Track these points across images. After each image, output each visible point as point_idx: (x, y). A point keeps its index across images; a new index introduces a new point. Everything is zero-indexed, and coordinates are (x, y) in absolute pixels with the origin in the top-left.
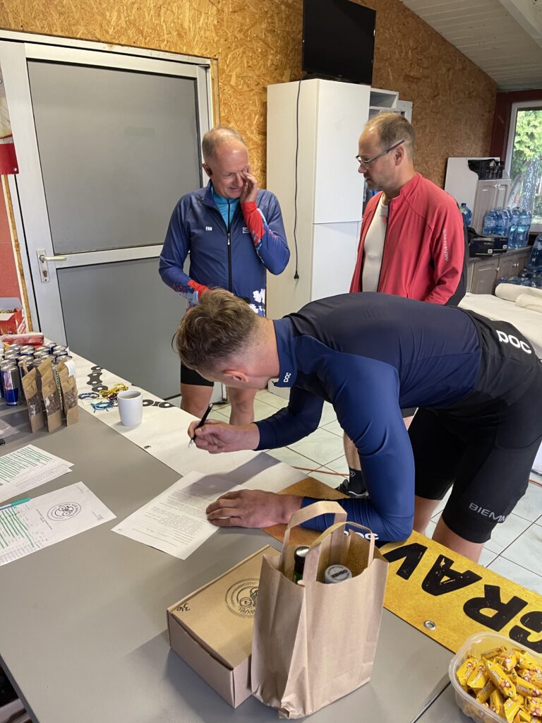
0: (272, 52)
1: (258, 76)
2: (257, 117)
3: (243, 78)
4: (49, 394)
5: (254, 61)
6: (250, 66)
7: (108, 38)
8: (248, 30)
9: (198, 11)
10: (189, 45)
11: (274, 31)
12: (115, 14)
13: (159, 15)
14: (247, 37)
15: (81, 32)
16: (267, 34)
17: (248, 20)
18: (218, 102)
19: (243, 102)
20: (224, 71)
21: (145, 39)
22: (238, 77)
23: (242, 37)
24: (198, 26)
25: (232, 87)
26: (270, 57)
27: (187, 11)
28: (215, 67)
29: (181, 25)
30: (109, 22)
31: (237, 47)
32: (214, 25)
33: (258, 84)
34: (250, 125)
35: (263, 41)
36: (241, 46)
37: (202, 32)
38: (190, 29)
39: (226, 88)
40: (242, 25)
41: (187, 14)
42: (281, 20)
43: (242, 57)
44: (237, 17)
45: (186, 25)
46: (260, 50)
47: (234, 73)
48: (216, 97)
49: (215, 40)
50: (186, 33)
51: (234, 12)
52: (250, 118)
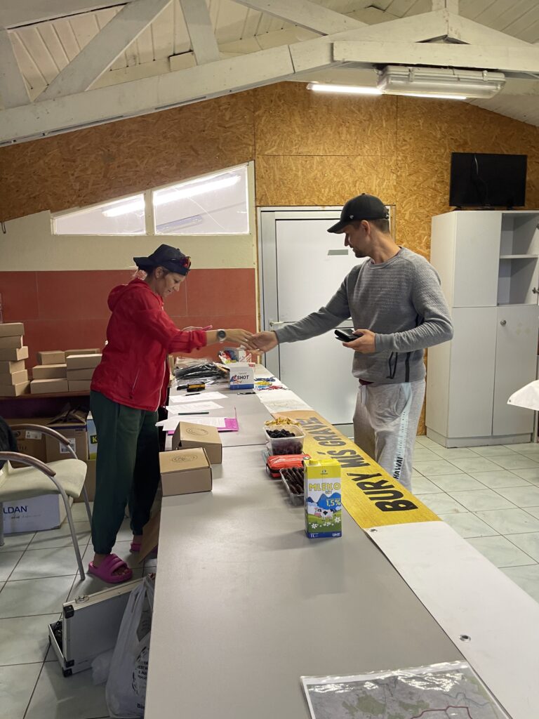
0: (440, 194)
1: (428, 211)
2: (426, 237)
3: (414, 214)
5: (425, 203)
6: (421, 206)
7: (322, 203)
8: (420, 184)
9: (382, 179)
11: (443, 181)
12: (327, 190)
13: (355, 186)
14: (420, 188)
15: (307, 202)
17: (421, 178)
18: (395, 230)
20: (400, 212)
22: (411, 214)
23: (415, 188)
25: (406, 220)
26: (439, 198)
28: (394, 210)
29: (370, 189)
30: (323, 194)
31: (411, 196)
34: (420, 243)
35: (434, 189)
36: (415, 194)
38: (376, 190)
39: (401, 221)
40: (416, 182)
41: (374, 183)
42: (448, 174)
43: (415, 201)
44: (412, 178)
45: (373, 189)
46: (430, 195)
47: (408, 212)
51: (410, 175)
52: (420, 238)
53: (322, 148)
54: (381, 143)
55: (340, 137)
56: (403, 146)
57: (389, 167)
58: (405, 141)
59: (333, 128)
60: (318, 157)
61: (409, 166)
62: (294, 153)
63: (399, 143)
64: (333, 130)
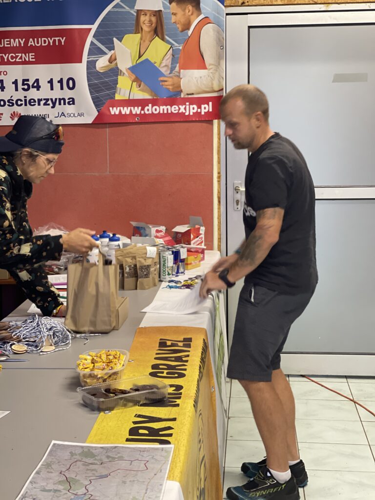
4: (130, 264)
7: (324, 1)
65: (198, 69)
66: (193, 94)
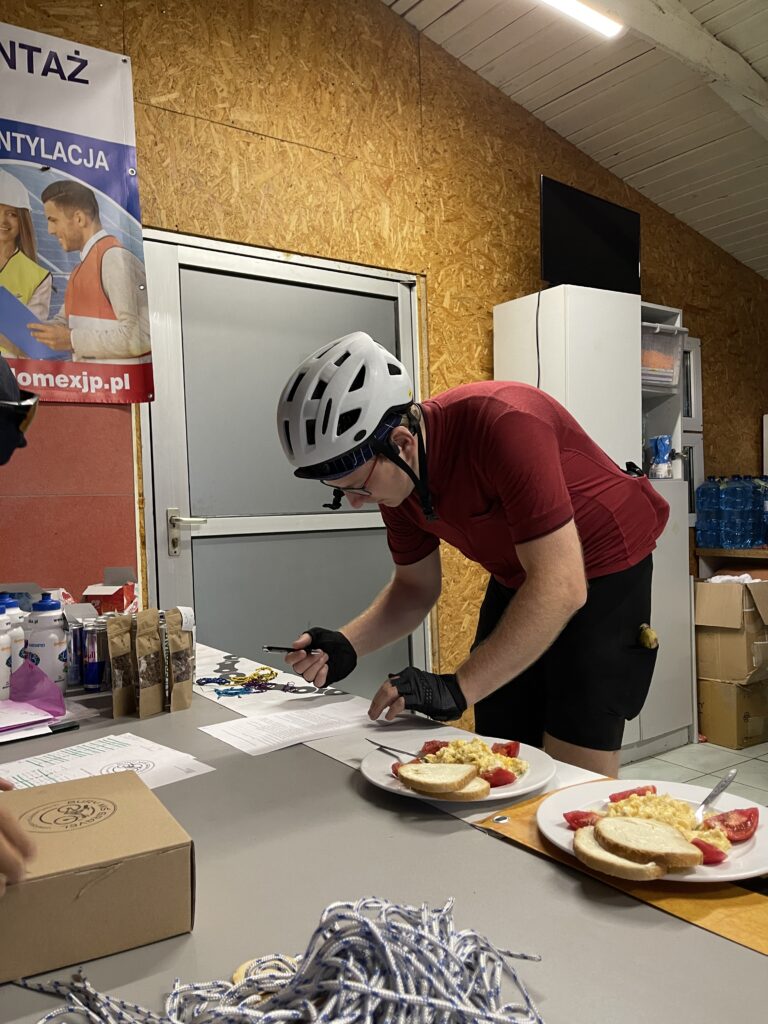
0: (498, 270)
1: (481, 298)
2: (479, 348)
3: (460, 299)
4: (148, 652)
5: (476, 281)
6: (468, 286)
7: (284, 246)
8: (466, 243)
9: (401, 218)
10: (388, 257)
11: (501, 245)
12: (295, 218)
13: (351, 222)
14: (465, 251)
15: (251, 236)
16: (491, 248)
17: (465, 231)
18: (427, 327)
19: (461, 329)
20: (434, 290)
21: (333, 248)
22: (452, 297)
23: (459, 250)
24: (400, 237)
25: (445, 309)
26: (497, 276)
27: (387, 217)
28: (423, 286)
29: (379, 234)
30: (287, 226)
31: (451, 262)
32: (422, 236)
33: (480, 308)
34: (470, 359)
35: (486, 256)
36: (457, 261)
37: (407, 243)
38: (390, 239)
39: (436, 310)
40: (458, 236)
41: (387, 222)
42: (509, 233)
43: (458, 274)
44: (452, 228)
45: (385, 234)
46: (482, 267)
47: (448, 293)
48: (424, 322)
49: (423, 253)
50: (384, 244)
51: (448, 221)
52: (469, 349)
53: (281, 122)
54: (395, 144)
55: (318, 111)
56: (432, 162)
57: (412, 196)
58: (435, 151)
59: (304, 86)
60: (273, 142)
61: (445, 204)
62: (219, 119)
63: (427, 154)
64: (304, 92)
65: (100, 317)
66: (93, 358)
